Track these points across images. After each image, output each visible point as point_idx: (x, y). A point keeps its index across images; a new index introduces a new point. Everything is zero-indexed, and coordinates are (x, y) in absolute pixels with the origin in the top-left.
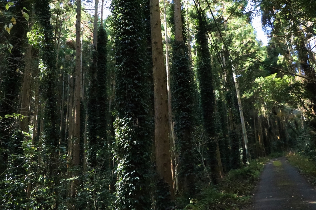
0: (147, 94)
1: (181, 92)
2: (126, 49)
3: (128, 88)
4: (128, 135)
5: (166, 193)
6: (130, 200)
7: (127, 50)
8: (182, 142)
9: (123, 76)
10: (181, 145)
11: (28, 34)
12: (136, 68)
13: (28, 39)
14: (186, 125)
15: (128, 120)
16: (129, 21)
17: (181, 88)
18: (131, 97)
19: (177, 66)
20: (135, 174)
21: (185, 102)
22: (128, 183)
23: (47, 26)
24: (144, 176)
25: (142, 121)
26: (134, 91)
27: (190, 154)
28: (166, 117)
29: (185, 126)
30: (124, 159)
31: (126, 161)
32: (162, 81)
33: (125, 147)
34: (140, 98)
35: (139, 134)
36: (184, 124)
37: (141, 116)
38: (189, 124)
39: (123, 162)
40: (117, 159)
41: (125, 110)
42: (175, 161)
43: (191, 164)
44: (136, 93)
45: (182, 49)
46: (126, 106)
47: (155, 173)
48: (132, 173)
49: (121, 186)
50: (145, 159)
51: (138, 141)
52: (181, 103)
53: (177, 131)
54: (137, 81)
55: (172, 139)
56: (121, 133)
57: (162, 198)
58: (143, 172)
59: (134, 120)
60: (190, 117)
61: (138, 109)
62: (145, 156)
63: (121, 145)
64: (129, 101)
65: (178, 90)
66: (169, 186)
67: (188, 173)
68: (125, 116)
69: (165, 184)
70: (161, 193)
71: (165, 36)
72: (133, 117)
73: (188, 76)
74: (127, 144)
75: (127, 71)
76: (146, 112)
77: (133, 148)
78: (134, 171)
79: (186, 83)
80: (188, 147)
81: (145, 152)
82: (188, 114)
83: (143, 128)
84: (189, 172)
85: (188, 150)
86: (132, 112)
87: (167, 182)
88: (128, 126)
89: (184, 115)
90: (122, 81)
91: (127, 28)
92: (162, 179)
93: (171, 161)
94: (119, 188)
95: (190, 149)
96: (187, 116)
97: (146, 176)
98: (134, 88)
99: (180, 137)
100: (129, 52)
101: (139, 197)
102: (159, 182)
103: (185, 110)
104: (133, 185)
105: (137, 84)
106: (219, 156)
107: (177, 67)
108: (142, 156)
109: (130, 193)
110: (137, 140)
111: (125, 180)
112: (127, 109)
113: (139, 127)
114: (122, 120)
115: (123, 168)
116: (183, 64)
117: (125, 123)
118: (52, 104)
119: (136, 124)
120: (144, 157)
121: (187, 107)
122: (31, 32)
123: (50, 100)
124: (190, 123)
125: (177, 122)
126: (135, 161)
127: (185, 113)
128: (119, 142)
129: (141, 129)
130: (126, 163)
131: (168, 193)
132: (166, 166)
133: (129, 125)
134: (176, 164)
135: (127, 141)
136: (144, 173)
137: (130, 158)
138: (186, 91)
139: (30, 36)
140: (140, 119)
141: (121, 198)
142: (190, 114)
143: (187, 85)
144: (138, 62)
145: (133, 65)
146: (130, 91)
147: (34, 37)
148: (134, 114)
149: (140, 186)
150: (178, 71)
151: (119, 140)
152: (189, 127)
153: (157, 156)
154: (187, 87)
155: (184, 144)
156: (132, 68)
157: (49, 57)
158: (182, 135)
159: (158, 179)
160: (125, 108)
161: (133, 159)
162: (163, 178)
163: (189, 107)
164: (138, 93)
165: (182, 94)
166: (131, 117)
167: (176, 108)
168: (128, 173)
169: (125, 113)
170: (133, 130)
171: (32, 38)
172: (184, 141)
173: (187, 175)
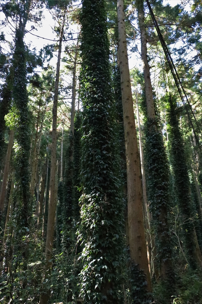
0: (118, 166)
1: (155, 169)
2: (93, 118)
3: (96, 160)
4: (95, 214)
5: (141, 283)
6: (96, 295)
7: (95, 119)
8: (158, 223)
9: (91, 147)
10: (158, 226)
11: (6, 117)
12: (105, 137)
13: (5, 122)
14: (162, 204)
15: (95, 196)
16: (97, 90)
17: (156, 165)
18: (98, 170)
19: (151, 142)
20: (103, 262)
21: (160, 179)
22: (94, 273)
23: (23, 109)
24: (113, 264)
25: (112, 197)
26: (102, 162)
27: (168, 236)
28: (140, 194)
29: (160, 205)
30: (90, 242)
31: (92, 244)
32: (135, 156)
33: (91, 227)
34: (109, 170)
35: (108, 212)
36: (160, 203)
37: (111, 191)
38: (165, 203)
39: (88, 246)
40: (82, 243)
41: (92, 184)
42: (151, 244)
43: (168, 247)
44: (104, 165)
45: (155, 126)
46: (93, 180)
47: (129, 257)
48: (99, 260)
49: (86, 276)
50: (114, 242)
51: (106, 221)
52: (155, 180)
53: (152, 210)
54: (106, 151)
55: (147, 220)
56: (87, 211)
57: (137, 289)
58: (112, 259)
59: (102, 195)
60: (166, 195)
61: (107, 183)
62: (114, 239)
63: (87, 225)
64: (97, 174)
65: (152, 167)
66: (145, 274)
67: (165, 258)
68: (92, 192)
69: (140, 272)
70: (135, 283)
71: (138, 124)
72: (101, 193)
73: (162, 152)
74: (94, 225)
75: (95, 141)
76: (116, 186)
77: (100, 229)
78: (102, 258)
79: (160, 159)
80: (165, 228)
81: (115, 234)
82: (163, 192)
83: (112, 205)
84: (167, 257)
85: (165, 232)
86: (100, 187)
87: (143, 270)
88: (96, 203)
89: (160, 194)
90: (89, 152)
91: (95, 96)
92: (136, 266)
93: (147, 243)
94: (83, 279)
95: (168, 230)
96: (162, 194)
97: (116, 264)
98: (102, 160)
99: (155, 217)
100: (96, 121)
101: (108, 291)
102: (133, 269)
103: (160, 188)
104: (100, 275)
105: (106, 155)
106: (196, 238)
107: (151, 144)
108: (111, 239)
109: (96, 286)
110: (106, 219)
111: (90, 268)
112: (94, 183)
113: (108, 204)
114: (88, 196)
115: (88, 253)
116: (156, 140)
117: (91, 200)
118: (24, 183)
119: (104, 200)
120: (114, 241)
121: (163, 184)
122: (8, 115)
123: (23, 179)
124: (167, 201)
125: (153, 201)
126: (103, 245)
127: (160, 191)
128: (85, 222)
129: (110, 205)
130: (91, 247)
131: (144, 283)
132: (142, 250)
133: (97, 201)
134: (151, 247)
135: (94, 221)
136: (114, 260)
137: (97, 241)
138: (160, 168)
139: (8, 119)
140: (109, 195)
141: (86, 291)
142: (166, 192)
143: (162, 161)
144: (106, 131)
145: (101, 135)
146: (98, 162)
147: (11, 119)
148: (102, 189)
149: (108, 277)
150: (152, 148)
151: (85, 220)
152: (165, 206)
153: (131, 239)
154: (161, 164)
155: (160, 225)
156: (100, 138)
157: (23, 137)
158: (158, 216)
159: (132, 266)
160: (92, 182)
161: (101, 243)
162: (138, 264)
163: (165, 184)
164: (107, 165)
165: (157, 171)
166: (99, 193)
167: (151, 186)
168: (94, 260)
169: (92, 188)
170: (100, 207)
171: (9, 121)
172: (160, 221)
173: (164, 260)
